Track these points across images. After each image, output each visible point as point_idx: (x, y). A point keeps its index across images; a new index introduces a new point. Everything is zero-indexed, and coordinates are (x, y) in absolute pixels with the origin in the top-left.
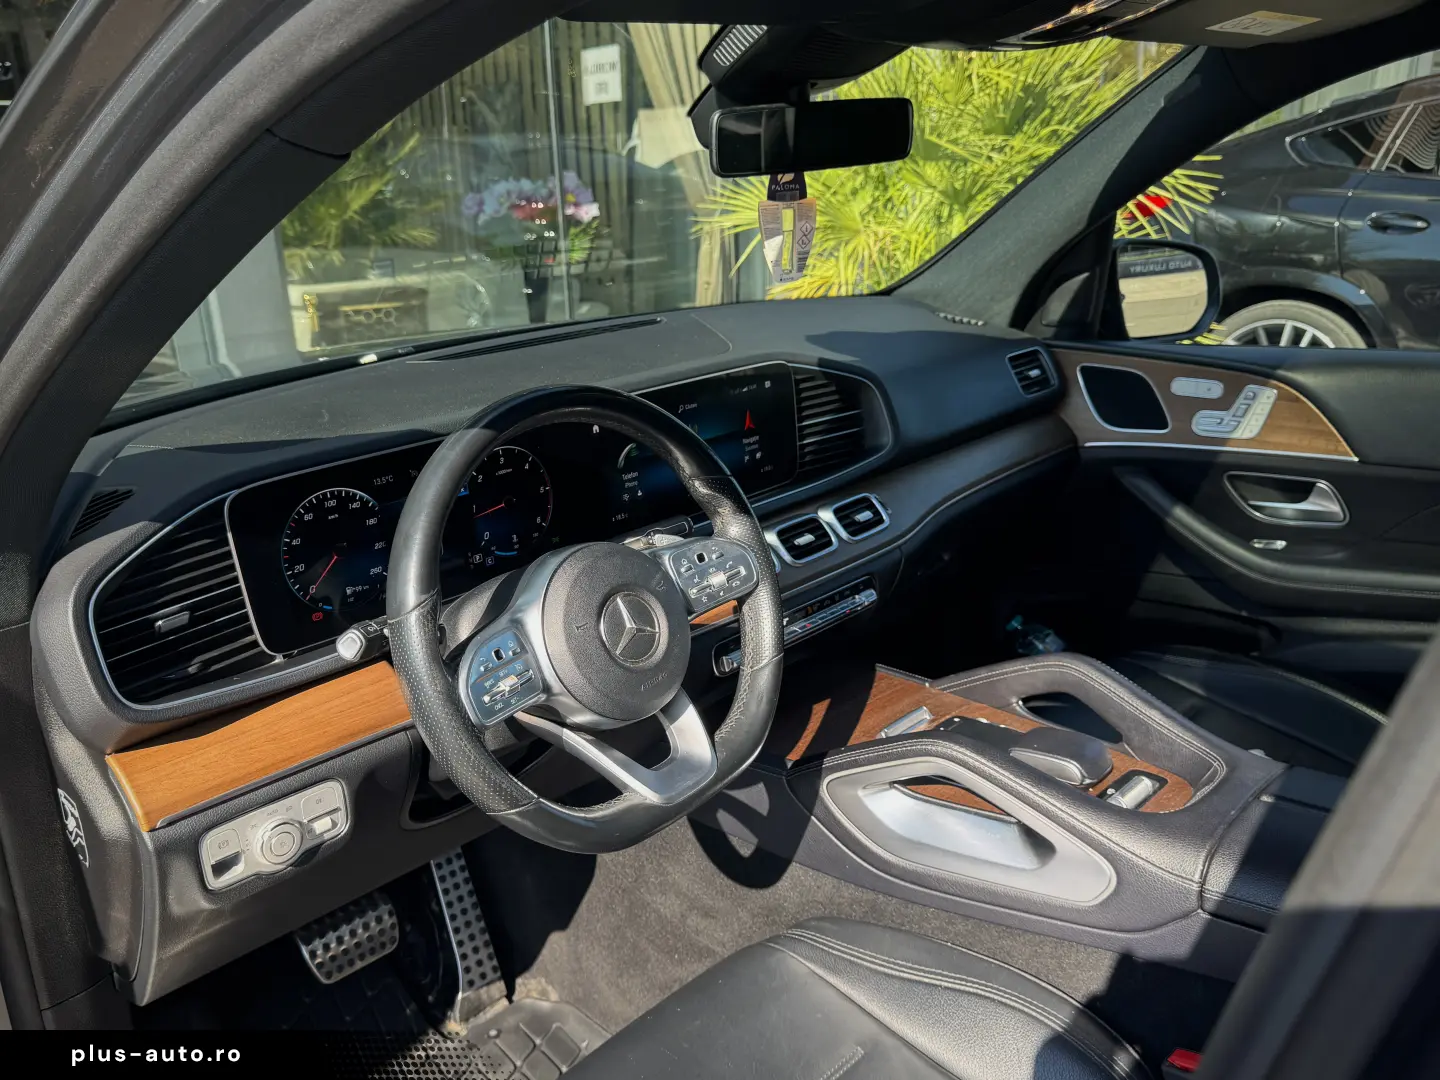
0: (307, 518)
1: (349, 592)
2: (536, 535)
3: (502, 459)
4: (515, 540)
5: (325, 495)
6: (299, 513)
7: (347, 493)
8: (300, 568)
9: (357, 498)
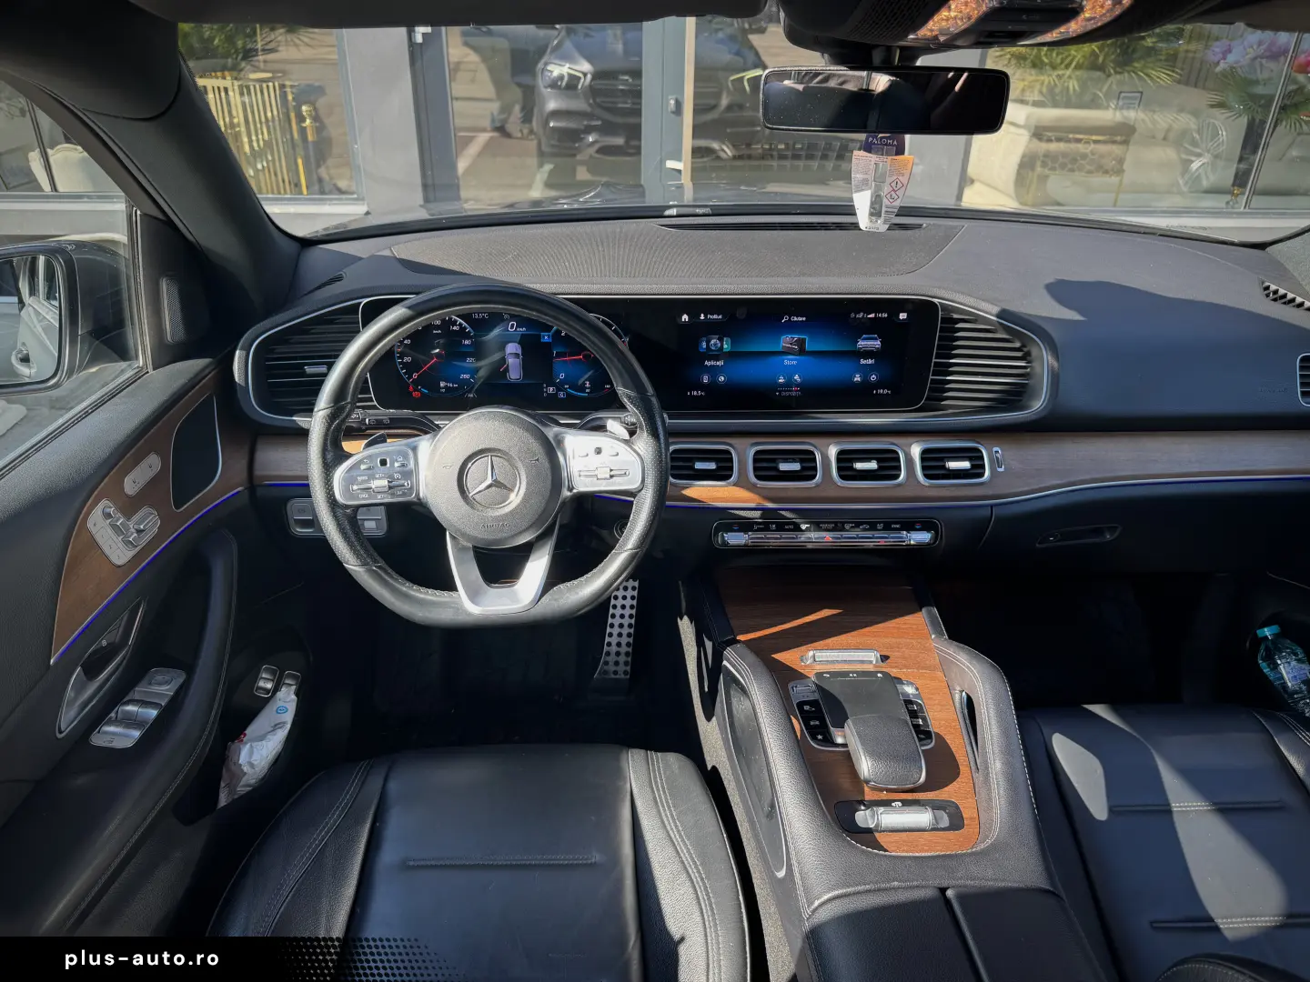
1: (442, 385)
4: (587, 385)
8: (407, 359)
9: (457, 323)
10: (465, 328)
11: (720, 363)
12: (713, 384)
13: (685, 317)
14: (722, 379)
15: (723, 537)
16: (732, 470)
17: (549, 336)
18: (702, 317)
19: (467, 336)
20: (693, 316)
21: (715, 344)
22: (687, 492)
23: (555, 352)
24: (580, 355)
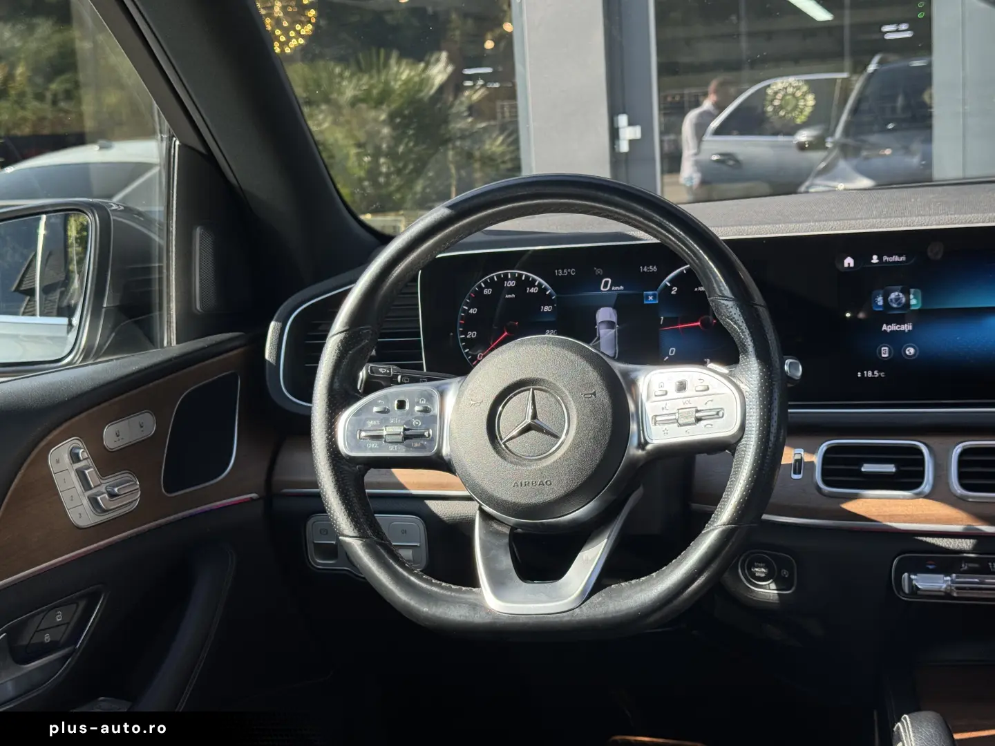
0: (487, 292)
5: (506, 275)
6: (480, 286)
7: (527, 277)
8: (472, 334)
9: (536, 284)
10: (546, 289)
11: (907, 327)
12: (897, 357)
13: (849, 262)
14: (910, 351)
15: (910, 580)
16: (923, 477)
17: (654, 296)
18: (875, 259)
19: (547, 300)
20: (862, 258)
21: (897, 299)
22: (850, 506)
23: (662, 318)
24: (697, 321)
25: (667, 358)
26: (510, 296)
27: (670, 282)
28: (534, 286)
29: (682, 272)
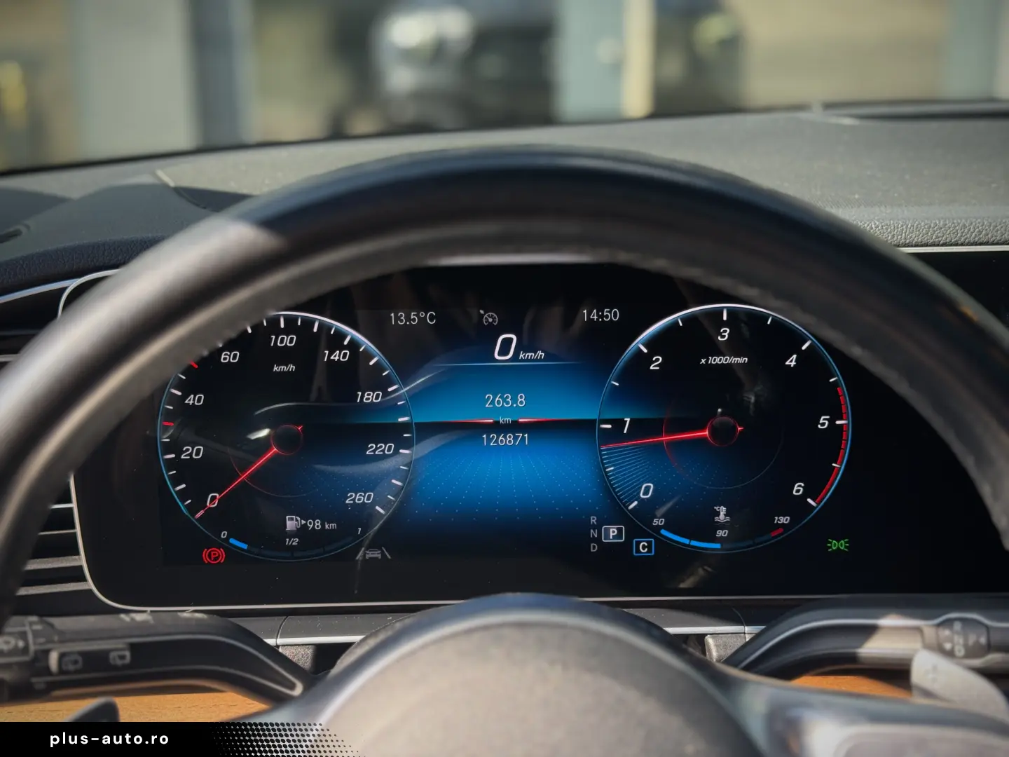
0: (228, 357)
1: (291, 524)
2: (784, 520)
3: (726, 332)
4: (722, 517)
5: (274, 321)
7: (324, 327)
8: (195, 452)
9: (346, 343)
10: (368, 355)
19: (371, 378)
23: (628, 420)
24: (703, 429)
25: (636, 503)
26: (283, 368)
27: (648, 344)
28: (342, 348)
29: (675, 323)
